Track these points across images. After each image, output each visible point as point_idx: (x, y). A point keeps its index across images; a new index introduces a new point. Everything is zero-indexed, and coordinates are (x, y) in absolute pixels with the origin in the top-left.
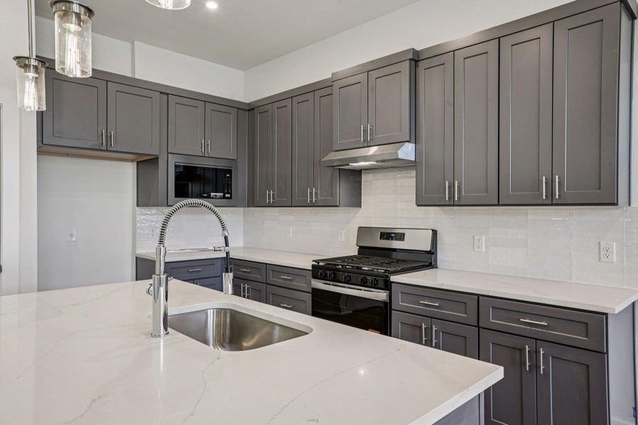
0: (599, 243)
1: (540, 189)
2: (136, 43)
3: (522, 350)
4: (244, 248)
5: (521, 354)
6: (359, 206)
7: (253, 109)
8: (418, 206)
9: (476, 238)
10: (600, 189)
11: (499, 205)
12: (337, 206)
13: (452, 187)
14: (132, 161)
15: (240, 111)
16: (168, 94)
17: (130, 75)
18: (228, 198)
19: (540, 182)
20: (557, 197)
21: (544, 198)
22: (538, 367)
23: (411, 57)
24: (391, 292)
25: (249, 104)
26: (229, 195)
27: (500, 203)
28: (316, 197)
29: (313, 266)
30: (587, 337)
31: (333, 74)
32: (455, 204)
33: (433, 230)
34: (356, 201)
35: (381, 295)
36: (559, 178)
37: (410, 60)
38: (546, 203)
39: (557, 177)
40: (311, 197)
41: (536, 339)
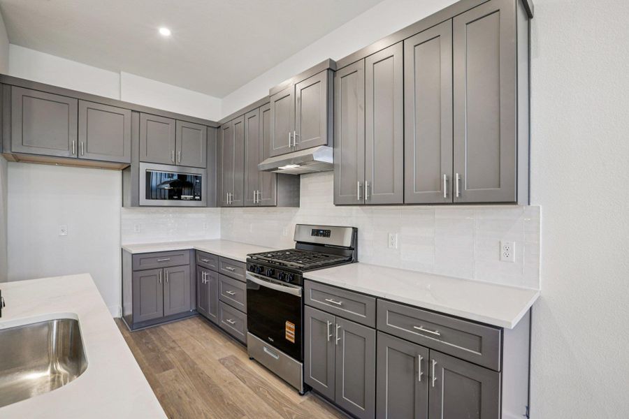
0: (500, 242)
1: (441, 188)
2: (122, 73)
3: (415, 358)
4: (222, 240)
5: (414, 361)
6: (298, 205)
7: (220, 127)
8: (337, 205)
9: (390, 235)
10: (499, 186)
11: (404, 204)
12: (275, 206)
13: (362, 188)
14: (119, 169)
15: (209, 128)
16: (140, 112)
17: (118, 99)
18: (198, 200)
19: (441, 180)
20: (457, 196)
21: (445, 196)
22: (430, 378)
23: (328, 67)
24: (303, 287)
25: (217, 123)
26: (198, 198)
27: (405, 202)
28: (260, 198)
29: (247, 259)
30: (480, 352)
31: (270, 91)
32: (366, 203)
33: (353, 228)
34: (295, 202)
35: (295, 291)
36: (460, 176)
37: (328, 69)
38: (447, 202)
39: (457, 174)
40: (256, 199)
41: (430, 348)
